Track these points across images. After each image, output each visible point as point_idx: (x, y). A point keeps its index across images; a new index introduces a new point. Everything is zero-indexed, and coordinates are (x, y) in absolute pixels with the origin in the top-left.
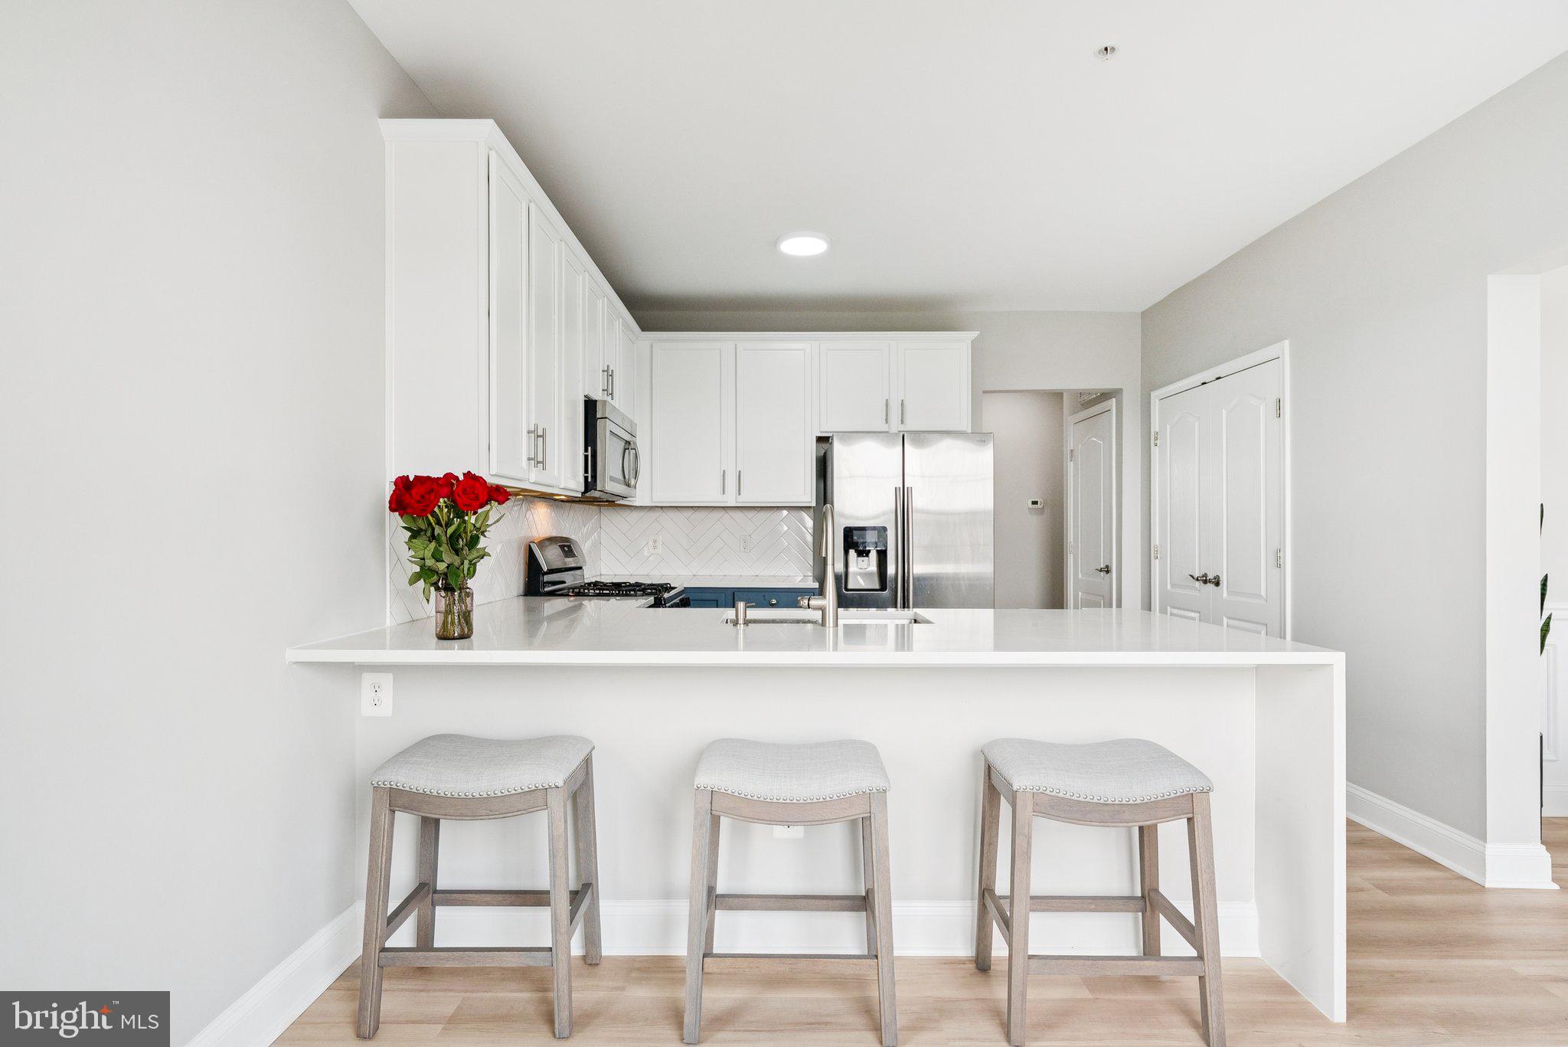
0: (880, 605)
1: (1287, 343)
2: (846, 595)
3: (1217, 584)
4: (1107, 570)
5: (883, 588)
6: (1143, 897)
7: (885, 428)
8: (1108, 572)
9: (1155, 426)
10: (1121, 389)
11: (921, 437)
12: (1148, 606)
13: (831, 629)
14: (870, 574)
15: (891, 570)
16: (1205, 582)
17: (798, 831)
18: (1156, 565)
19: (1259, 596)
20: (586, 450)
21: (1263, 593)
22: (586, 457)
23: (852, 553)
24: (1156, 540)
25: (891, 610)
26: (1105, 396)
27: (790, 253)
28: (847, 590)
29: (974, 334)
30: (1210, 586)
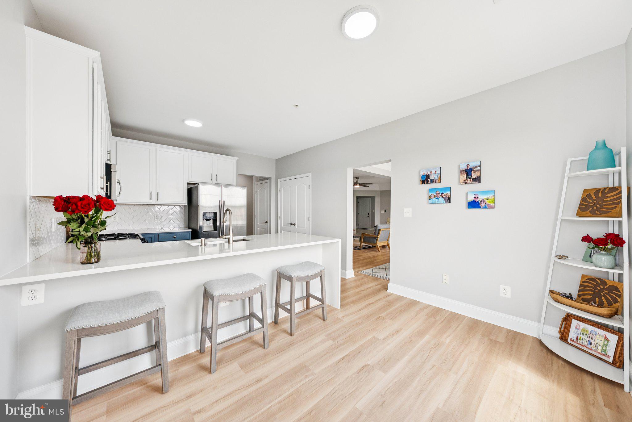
0: (214, 237)
1: (311, 173)
2: (203, 233)
3: (295, 225)
4: (267, 222)
5: (215, 230)
6: (306, 295)
7: (211, 182)
8: (267, 223)
9: (279, 187)
10: (271, 178)
11: (227, 186)
12: (277, 232)
13: (232, 244)
14: (210, 226)
15: (218, 224)
16: (292, 225)
17: (228, 303)
18: (279, 221)
19: (304, 227)
20: (107, 183)
21: (305, 227)
22: (107, 186)
23: (205, 220)
24: (279, 215)
25: (218, 238)
26: (266, 179)
27: (188, 124)
28: (204, 231)
29: (238, 158)
30: (293, 225)
